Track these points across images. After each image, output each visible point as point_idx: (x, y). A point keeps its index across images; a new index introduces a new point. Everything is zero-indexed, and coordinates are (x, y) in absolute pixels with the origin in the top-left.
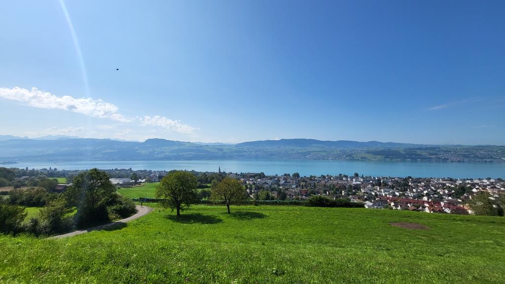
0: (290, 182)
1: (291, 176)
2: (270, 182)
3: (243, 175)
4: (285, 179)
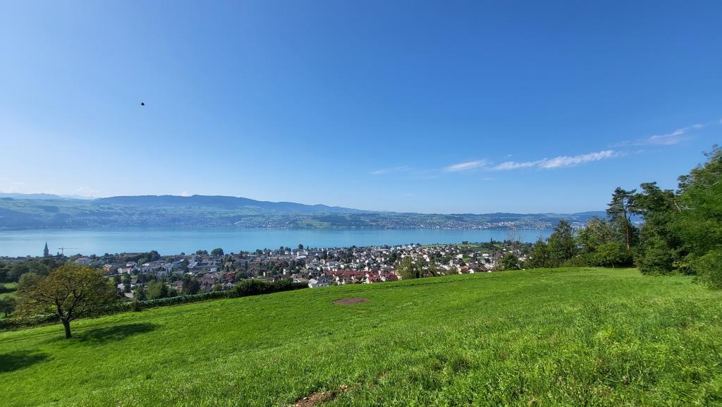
0: (207, 264)
1: (210, 253)
2: (169, 266)
3: (109, 259)
4: (199, 260)
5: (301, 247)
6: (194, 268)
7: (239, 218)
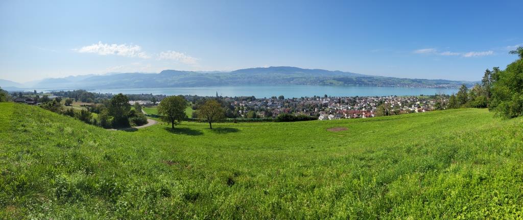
0: (276, 104)
1: (278, 98)
2: (259, 104)
3: (237, 99)
4: (273, 101)
5: (326, 96)
6: (270, 106)
7: (293, 79)
